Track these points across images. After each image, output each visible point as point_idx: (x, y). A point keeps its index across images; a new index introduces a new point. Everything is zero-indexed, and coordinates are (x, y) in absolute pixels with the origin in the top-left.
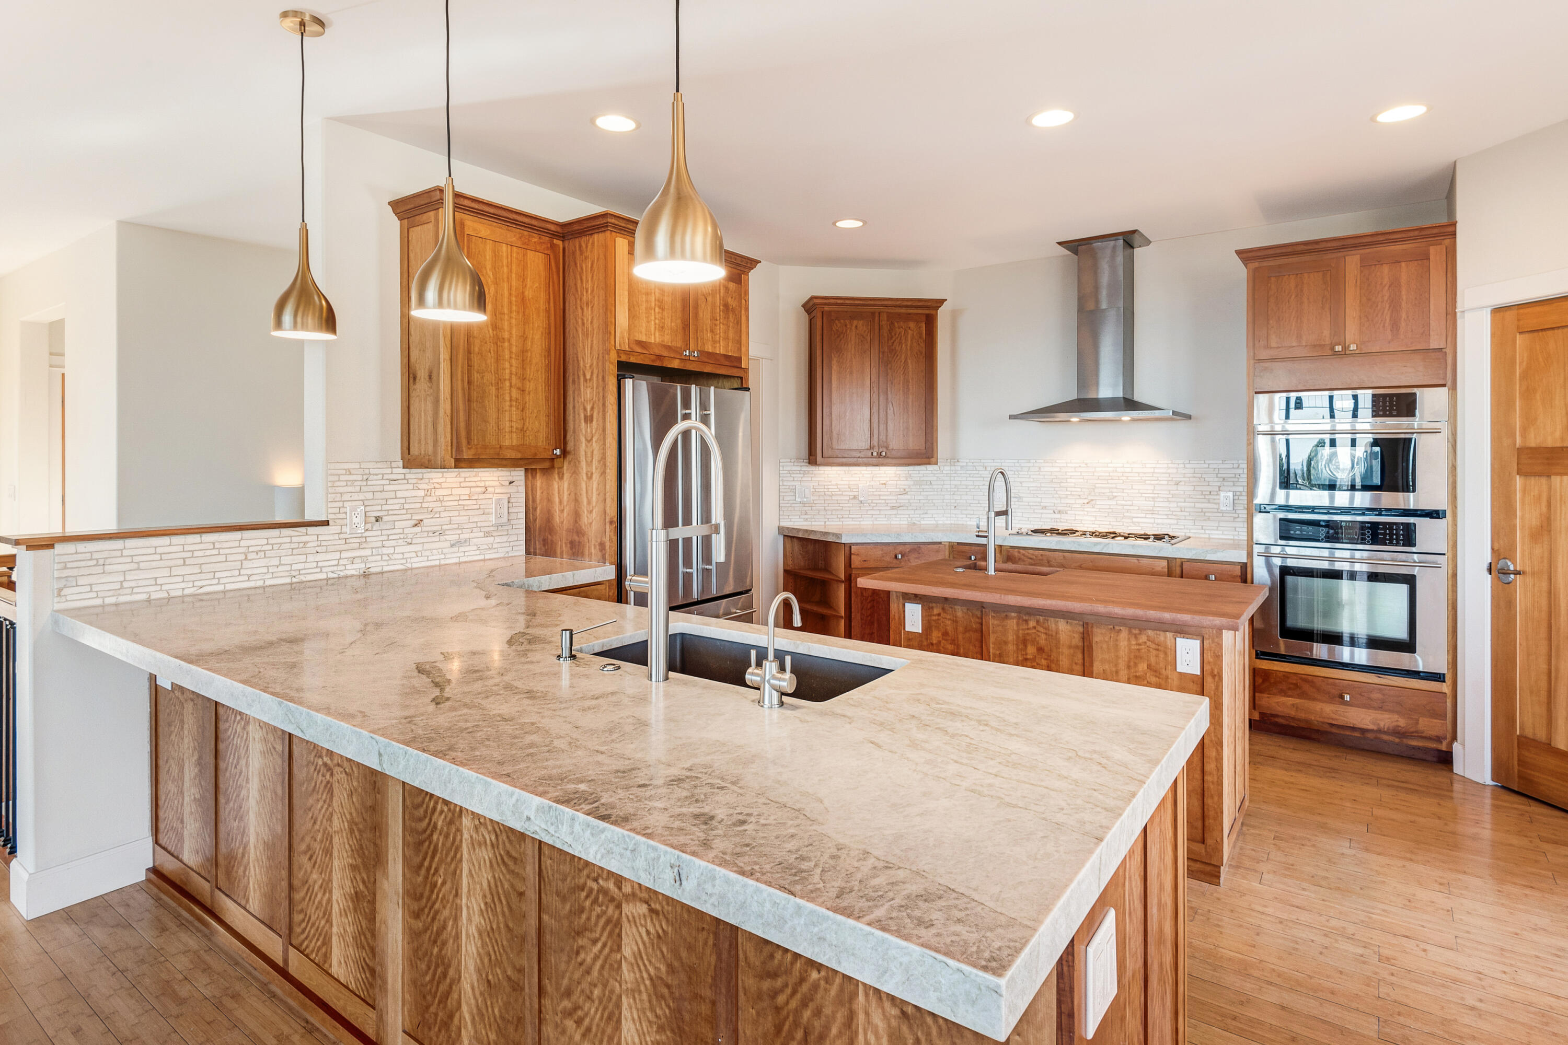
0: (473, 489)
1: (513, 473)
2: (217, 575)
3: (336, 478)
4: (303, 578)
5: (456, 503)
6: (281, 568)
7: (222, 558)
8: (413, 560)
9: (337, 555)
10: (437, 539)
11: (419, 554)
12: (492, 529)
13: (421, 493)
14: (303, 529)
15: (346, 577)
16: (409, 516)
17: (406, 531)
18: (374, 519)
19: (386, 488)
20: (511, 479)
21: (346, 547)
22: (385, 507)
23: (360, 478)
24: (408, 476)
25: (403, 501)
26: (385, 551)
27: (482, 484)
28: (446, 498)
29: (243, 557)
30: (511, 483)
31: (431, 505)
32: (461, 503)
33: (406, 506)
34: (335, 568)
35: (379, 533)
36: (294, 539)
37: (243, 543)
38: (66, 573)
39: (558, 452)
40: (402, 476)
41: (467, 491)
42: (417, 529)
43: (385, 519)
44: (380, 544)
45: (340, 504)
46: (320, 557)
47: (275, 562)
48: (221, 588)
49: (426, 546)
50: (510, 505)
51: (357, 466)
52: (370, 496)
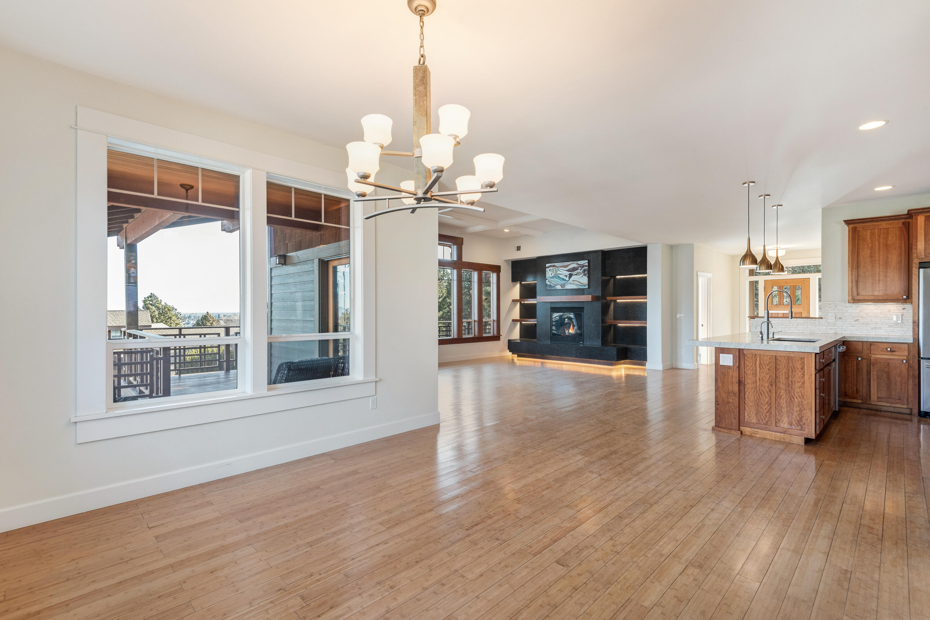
0: (882, 311)
1: (905, 305)
2: (790, 328)
3: (825, 306)
4: (814, 332)
5: (874, 315)
6: (808, 329)
7: (792, 324)
8: (854, 332)
9: (825, 327)
10: (865, 326)
11: (857, 330)
12: (893, 325)
13: (858, 311)
14: (814, 319)
15: (828, 333)
16: (853, 318)
17: (852, 322)
18: (839, 318)
19: (843, 309)
20: (904, 307)
21: (829, 325)
22: (843, 315)
23: (834, 306)
24: (852, 306)
25: (850, 313)
26: (843, 328)
27: (888, 309)
28: (869, 313)
29: (797, 325)
30: (904, 309)
31: (863, 315)
32: (876, 315)
33: (851, 315)
34: (825, 331)
35: (841, 322)
36: (811, 322)
37: (797, 321)
38: (757, 324)
39: (905, 297)
40: (850, 306)
41: (880, 311)
42: (857, 322)
43: (843, 318)
44: (841, 326)
45: (827, 313)
46: (820, 327)
47: (806, 327)
48: (791, 331)
49: (860, 328)
50: (903, 317)
51: (832, 303)
52: (837, 311)
